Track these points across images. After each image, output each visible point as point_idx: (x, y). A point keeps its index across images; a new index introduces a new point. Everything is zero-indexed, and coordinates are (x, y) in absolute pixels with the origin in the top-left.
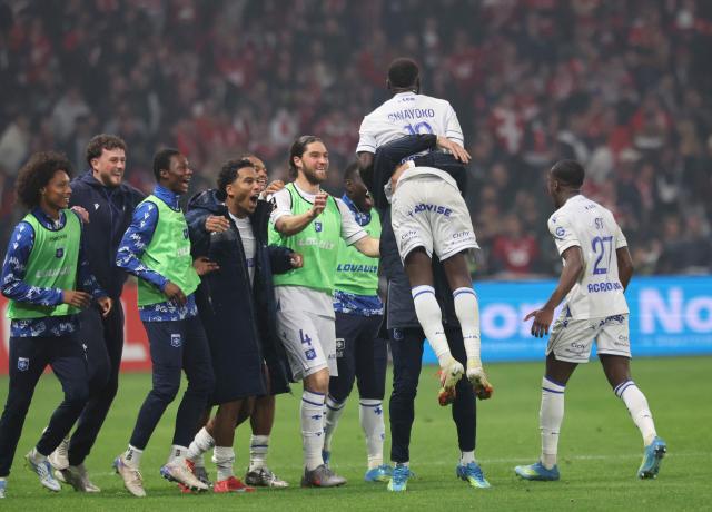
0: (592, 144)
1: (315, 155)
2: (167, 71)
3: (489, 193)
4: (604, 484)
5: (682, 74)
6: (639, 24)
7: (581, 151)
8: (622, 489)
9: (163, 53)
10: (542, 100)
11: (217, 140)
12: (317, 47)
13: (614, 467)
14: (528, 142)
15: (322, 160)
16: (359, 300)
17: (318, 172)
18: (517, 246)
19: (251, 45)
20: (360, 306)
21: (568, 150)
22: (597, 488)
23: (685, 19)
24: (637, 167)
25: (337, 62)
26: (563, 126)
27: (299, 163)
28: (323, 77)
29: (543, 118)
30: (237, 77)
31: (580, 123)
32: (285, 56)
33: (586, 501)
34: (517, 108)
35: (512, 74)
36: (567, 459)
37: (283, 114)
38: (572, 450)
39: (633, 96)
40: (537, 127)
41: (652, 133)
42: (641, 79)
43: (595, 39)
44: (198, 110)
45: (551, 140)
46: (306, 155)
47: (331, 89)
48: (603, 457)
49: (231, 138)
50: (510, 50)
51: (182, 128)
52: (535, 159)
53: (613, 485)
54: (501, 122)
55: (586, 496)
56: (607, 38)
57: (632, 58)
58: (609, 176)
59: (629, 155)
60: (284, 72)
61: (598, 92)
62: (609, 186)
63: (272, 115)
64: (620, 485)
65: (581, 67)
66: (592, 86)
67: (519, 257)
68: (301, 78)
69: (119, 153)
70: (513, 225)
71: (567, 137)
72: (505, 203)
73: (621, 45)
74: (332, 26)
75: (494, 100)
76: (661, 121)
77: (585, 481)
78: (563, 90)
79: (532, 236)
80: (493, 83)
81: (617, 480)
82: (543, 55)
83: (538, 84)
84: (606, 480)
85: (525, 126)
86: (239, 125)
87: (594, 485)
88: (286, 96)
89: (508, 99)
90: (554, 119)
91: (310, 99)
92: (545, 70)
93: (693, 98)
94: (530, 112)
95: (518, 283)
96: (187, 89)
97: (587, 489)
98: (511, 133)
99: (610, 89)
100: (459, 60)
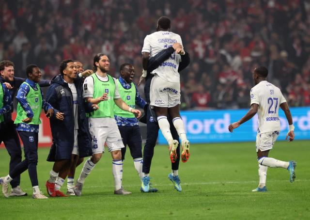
0: (233, 55)
1: (104, 61)
2: (60, 25)
3: (191, 75)
4: (238, 193)
5: (270, 26)
6: (252, 6)
7: (229, 58)
8: (245, 195)
9: (58, 17)
10: (213, 36)
11: (80, 53)
12: (121, 15)
13: (242, 186)
14: (207, 54)
15: (107, 63)
16: (129, 120)
17: (106, 67)
18: (202, 96)
19: (94, 14)
20: (129, 122)
21: (223, 57)
22: (235, 195)
23: (271, 4)
24: (251, 64)
25: (129, 21)
26: (221, 47)
27: (98, 65)
28: (123, 27)
29: (213, 44)
30: (88, 27)
31: (228, 46)
32: (108, 19)
33: (231, 200)
34: (203, 40)
35: (201, 26)
36: (223, 183)
37: (107, 43)
38: (225, 179)
39: (250, 35)
40: (210, 48)
41: (257, 50)
42: (253, 28)
43: (234, 12)
44: (72, 41)
45: (216, 53)
46: (100, 61)
47: (126, 32)
48: (238, 182)
49: (86, 52)
50: (200, 16)
51: (66, 48)
52: (210, 61)
53: (242, 194)
54: (196, 46)
55: (231, 198)
56: (239, 11)
57: (250, 20)
58: (240, 67)
59: (248, 59)
60: (107, 25)
61: (236, 34)
62: (240, 72)
63: (103, 43)
64: (244, 194)
65: (228, 23)
66: (233, 31)
67: (203, 101)
68: (115, 28)
69: (12, 68)
70: (200, 88)
71: (223, 52)
72: (198, 79)
73: (245, 14)
74: (127, 6)
75: (194, 37)
76: (261, 45)
77: (230, 192)
78: (222, 33)
79: (209, 92)
80: (193, 30)
81: (244, 191)
82: (213, 18)
83: (211, 30)
84: (239, 191)
85: (205, 47)
86: (89, 47)
87: (234, 193)
88: (108, 35)
89: (199, 36)
90: (217, 45)
91: (118, 36)
92: (214, 24)
93: (274, 36)
94: (208, 42)
95: (203, 111)
96: (68, 32)
97: (231, 195)
98: (200, 50)
99: (241, 32)
100: (179, 21)
